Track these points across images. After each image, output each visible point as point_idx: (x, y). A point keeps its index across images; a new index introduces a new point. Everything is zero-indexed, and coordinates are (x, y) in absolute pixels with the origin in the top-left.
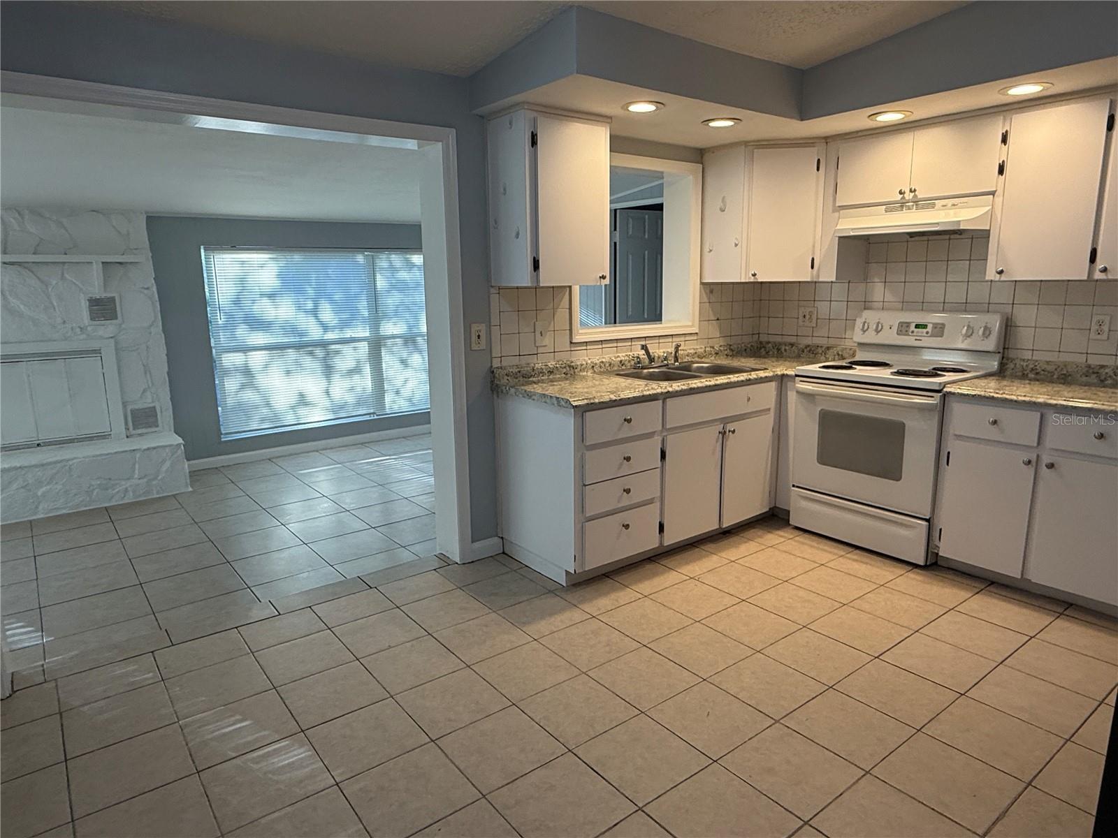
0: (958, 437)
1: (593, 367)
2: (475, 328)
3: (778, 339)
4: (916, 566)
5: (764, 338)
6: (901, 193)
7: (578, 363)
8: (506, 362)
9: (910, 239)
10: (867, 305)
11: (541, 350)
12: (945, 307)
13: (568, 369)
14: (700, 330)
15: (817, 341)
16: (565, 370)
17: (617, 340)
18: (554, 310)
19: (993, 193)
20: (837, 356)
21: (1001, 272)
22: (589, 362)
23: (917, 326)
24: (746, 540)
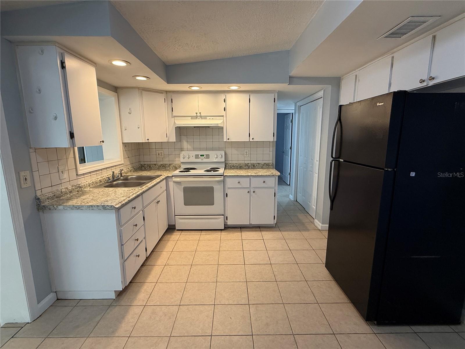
0: (229, 188)
1: (89, 185)
2: (22, 174)
3: (149, 163)
4: (221, 230)
5: (142, 163)
6: (196, 113)
7: (83, 185)
8: (45, 191)
9: (194, 128)
10: (182, 150)
11: (63, 181)
12: (207, 149)
13: (79, 188)
14: (124, 162)
15: (164, 163)
16: (77, 190)
17: (96, 171)
18: (67, 159)
19: (223, 116)
20: (174, 167)
21: (228, 139)
22: (87, 183)
23: (201, 156)
24: (167, 241)
